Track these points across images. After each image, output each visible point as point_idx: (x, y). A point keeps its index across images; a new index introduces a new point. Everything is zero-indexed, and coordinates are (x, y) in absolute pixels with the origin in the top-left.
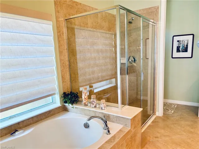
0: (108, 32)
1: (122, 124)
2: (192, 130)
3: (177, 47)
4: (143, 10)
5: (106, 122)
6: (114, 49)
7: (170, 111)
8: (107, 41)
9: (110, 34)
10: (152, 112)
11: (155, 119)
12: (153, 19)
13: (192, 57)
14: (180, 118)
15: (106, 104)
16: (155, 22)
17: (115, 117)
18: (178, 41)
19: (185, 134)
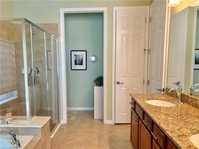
0: (7, 41)
1: (32, 135)
2: (91, 130)
3: (75, 60)
4: (44, 24)
5: (15, 135)
6: (14, 58)
7: (73, 117)
8: (6, 51)
9: (10, 43)
10: (57, 120)
11: (60, 127)
12: (54, 34)
13: (86, 69)
14: (81, 122)
15: (12, 118)
16: (56, 37)
17: (24, 129)
18: (75, 55)
19: (86, 134)
